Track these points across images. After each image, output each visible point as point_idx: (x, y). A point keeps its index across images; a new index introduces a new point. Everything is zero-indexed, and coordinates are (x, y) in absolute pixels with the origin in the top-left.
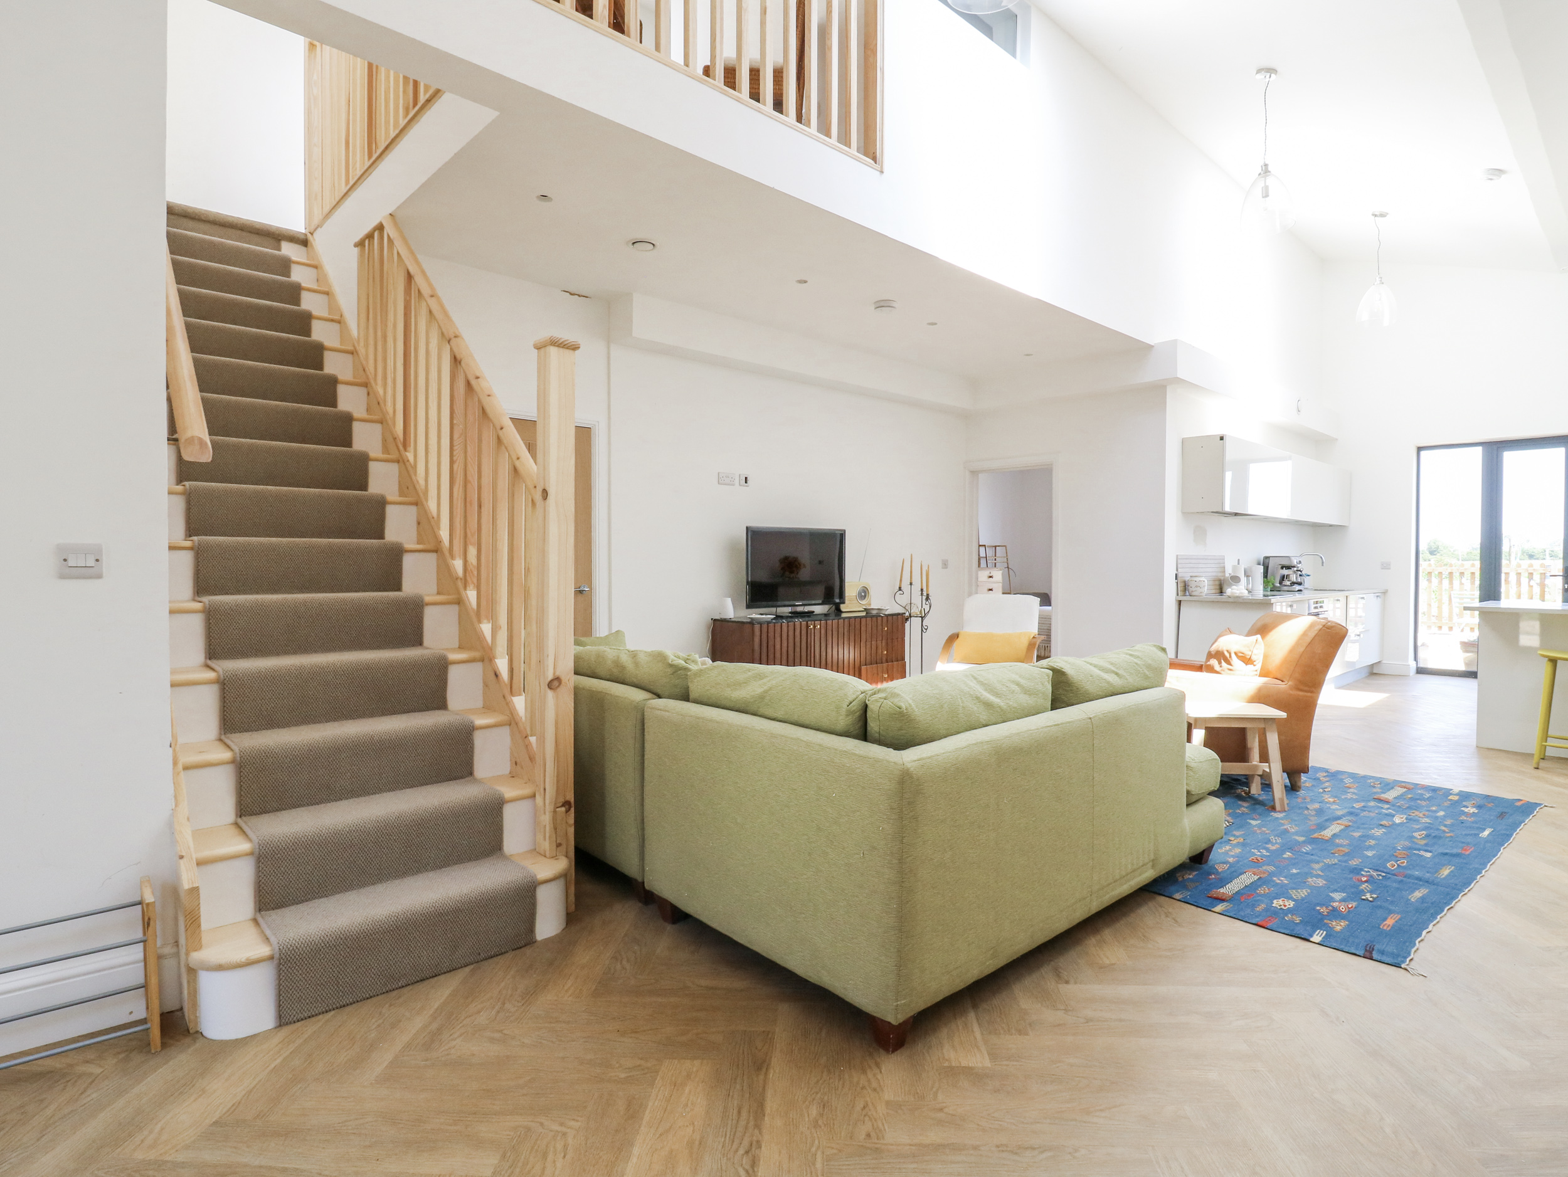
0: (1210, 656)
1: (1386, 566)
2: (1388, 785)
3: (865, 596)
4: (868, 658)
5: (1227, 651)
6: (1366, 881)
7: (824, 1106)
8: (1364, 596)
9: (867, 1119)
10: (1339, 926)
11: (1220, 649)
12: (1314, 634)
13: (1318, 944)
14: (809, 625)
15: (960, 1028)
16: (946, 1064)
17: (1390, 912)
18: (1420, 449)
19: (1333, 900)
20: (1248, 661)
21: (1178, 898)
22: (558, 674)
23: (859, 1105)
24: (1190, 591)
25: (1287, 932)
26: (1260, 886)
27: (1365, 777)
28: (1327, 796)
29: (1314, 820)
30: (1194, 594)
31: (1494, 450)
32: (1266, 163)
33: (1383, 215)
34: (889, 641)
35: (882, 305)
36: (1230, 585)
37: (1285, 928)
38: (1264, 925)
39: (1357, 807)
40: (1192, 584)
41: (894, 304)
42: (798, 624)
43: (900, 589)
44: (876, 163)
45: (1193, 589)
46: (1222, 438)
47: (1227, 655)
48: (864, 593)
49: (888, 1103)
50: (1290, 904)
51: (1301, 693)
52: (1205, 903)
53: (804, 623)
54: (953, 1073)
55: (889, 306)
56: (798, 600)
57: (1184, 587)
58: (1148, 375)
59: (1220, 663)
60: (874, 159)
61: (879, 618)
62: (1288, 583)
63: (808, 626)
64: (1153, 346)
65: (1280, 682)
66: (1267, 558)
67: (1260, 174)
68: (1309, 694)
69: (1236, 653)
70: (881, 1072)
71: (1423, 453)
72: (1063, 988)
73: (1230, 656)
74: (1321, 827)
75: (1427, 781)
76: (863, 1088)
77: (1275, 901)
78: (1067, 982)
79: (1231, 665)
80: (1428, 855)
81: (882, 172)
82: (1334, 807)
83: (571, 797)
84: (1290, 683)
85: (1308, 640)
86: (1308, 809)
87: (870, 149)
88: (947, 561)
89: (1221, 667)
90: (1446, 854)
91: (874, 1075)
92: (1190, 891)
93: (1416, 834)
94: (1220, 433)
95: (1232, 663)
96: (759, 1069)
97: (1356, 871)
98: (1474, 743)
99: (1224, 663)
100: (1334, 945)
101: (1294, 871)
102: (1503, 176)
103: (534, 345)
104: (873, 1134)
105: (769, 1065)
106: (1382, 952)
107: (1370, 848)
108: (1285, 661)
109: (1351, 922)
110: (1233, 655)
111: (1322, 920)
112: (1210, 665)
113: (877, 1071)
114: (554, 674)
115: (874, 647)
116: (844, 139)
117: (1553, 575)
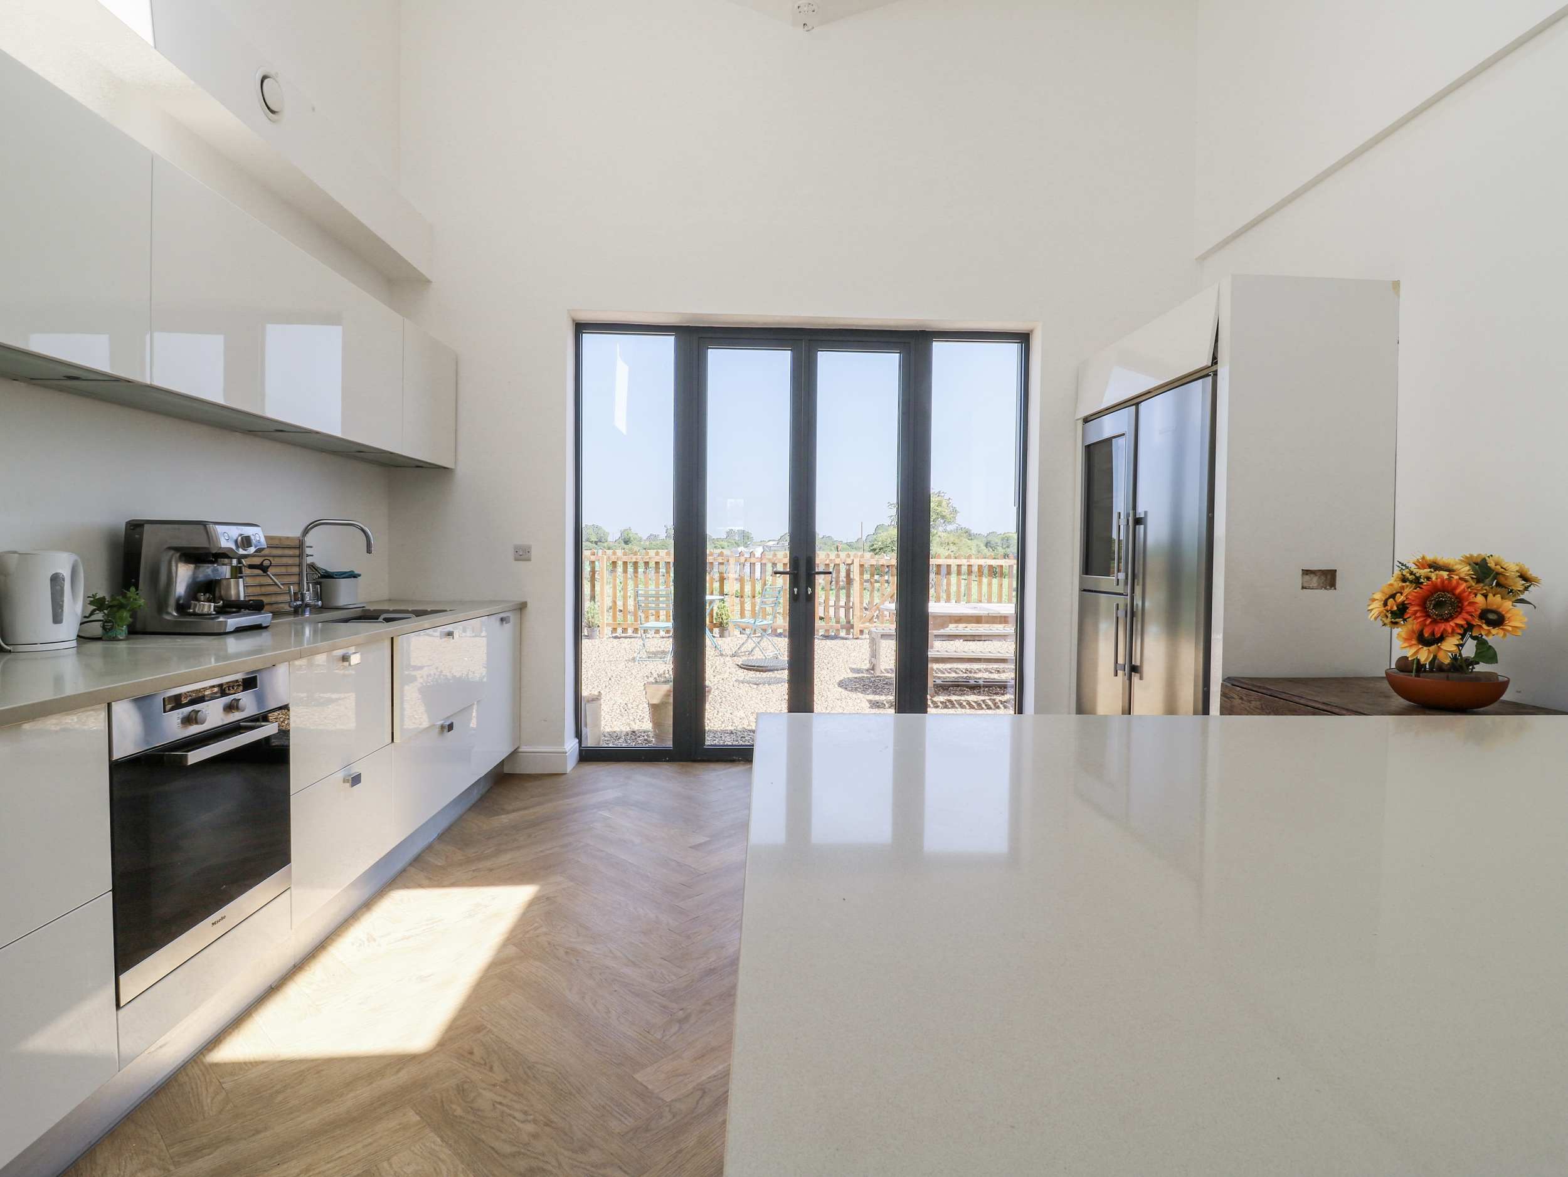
1: (522, 554)
8: (449, 628)
31: (693, 340)
117: (776, 573)
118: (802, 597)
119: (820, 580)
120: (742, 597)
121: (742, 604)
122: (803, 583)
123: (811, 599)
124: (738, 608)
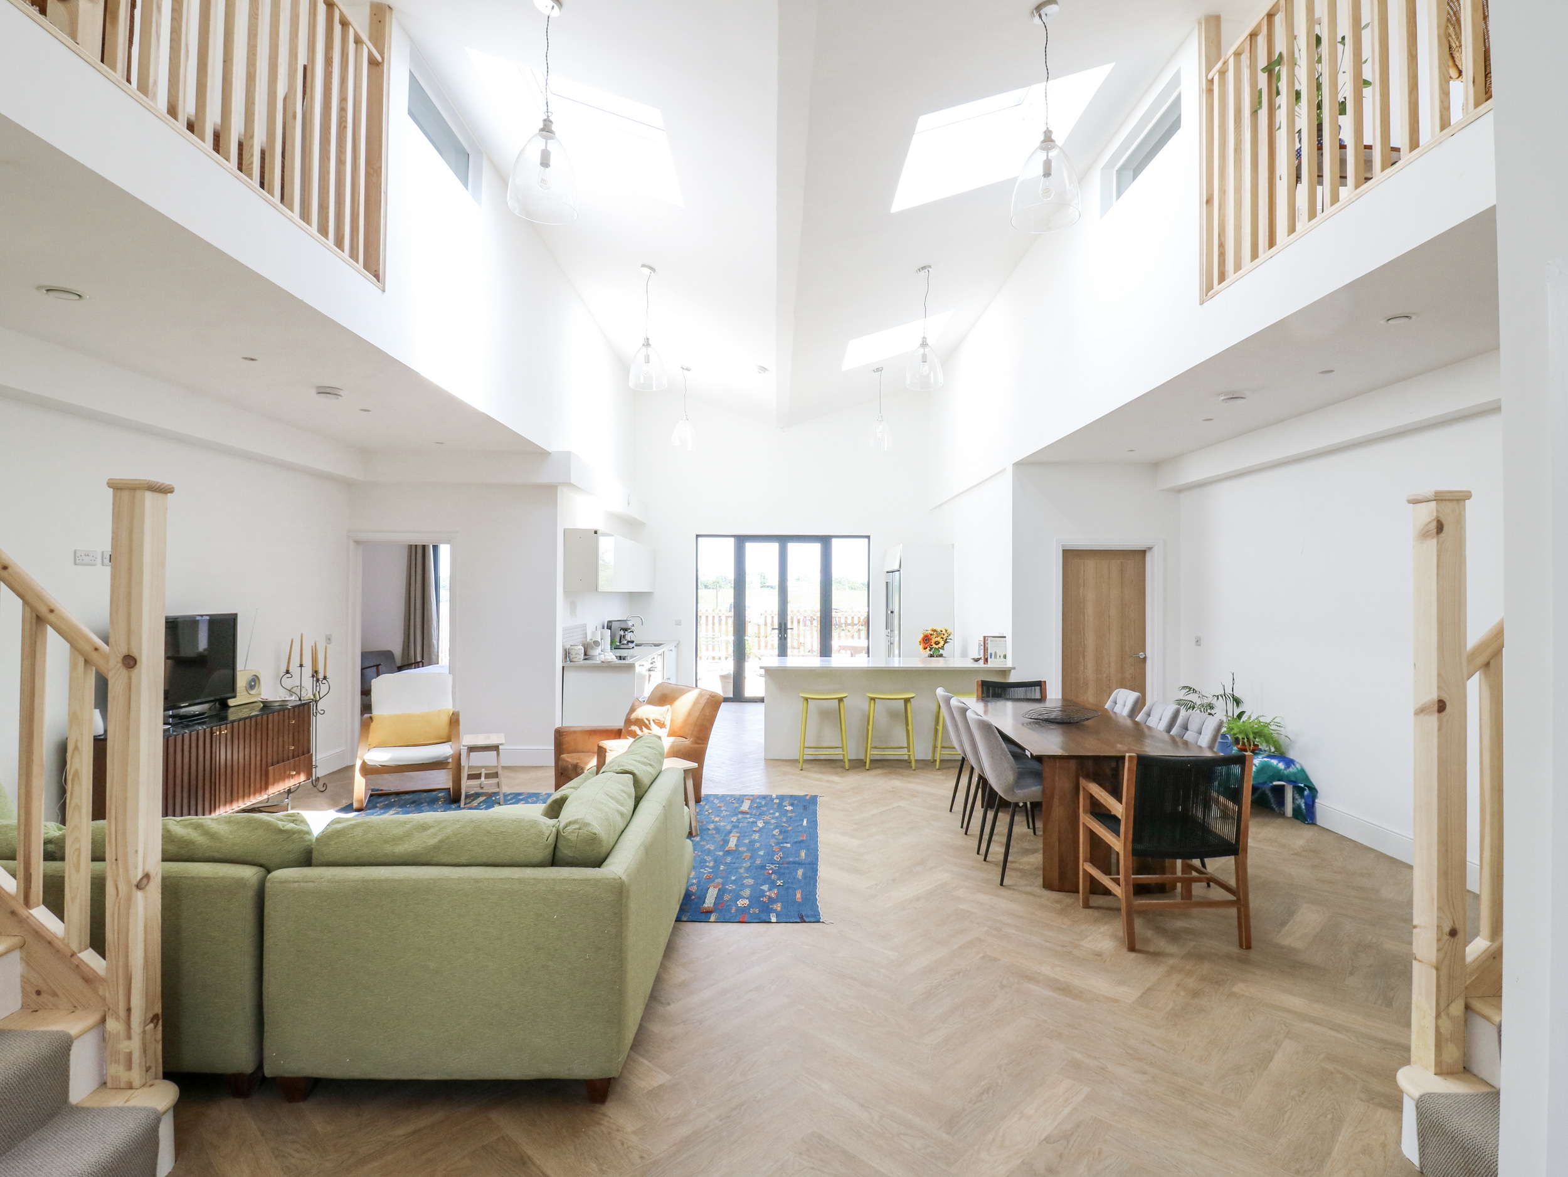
0: (629, 722)
1: (678, 623)
2: (740, 799)
3: (255, 685)
4: (275, 757)
5: (647, 719)
6: (772, 873)
7: (596, 1158)
9: (630, 1149)
10: (778, 907)
11: (640, 717)
12: (704, 702)
13: (776, 923)
14: (214, 731)
15: (632, 1064)
16: (645, 1091)
17: (795, 890)
18: (698, 536)
19: (764, 891)
20: (661, 725)
21: (685, 920)
22: (147, 870)
23: (619, 1146)
24: (571, 658)
25: (757, 921)
26: (723, 895)
27: (723, 796)
28: (713, 817)
29: (718, 837)
30: (574, 660)
31: (741, 540)
32: (648, 337)
33: (688, 369)
34: (296, 734)
35: (324, 391)
36: (592, 648)
37: (757, 919)
38: (744, 921)
39: (735, 821)
40: (573, 652)
41: (341, 393)
42: (201, 733)
43: (288, 672)
44: (379, 282)
45: (573, 656)
46: (596, 532)
47: (647, 722)
48: (254, 682)
49: (634, 1133)
50: (747, 902)
51: (697, 746)
52: (703, 917)
53: (208, 730)
54: (656, 1094)
55: (337, 395)
56: (184, 701)
57: (567, 654)
58: (545, 477)
59: (641, 729)
60: (377, 276)
61: (286, 711)
62: (625, 642)
63: (212, 733)
64: (550, 453)
65: (685, 739)
66: (609, 622)
67: (643, 345)
68: (702, 745)
69: (653, 721)
70: (610, 1118)
71: (699, 539)
72: (668, 1008)
73: (650, 723)
74: (726, 842)
75: (755, 791)
76: (609, 1133)
77: (738, 902)
78: (669, 1004)
79: (650, 730)
80: (789, 845)
81: (384, 291)
82: (722, 824)
83: (158, 1009)
84: (691, 739)
85: (701, 706)
86: (709, 829)
87: (373, 266)
88: (331, 635)
89: (642, 732)
90: (796, 842)
91: (608, 1122)
92: (688, 912)
93: (774, 832)
94: (595, 528)
95: (651, 728)
96: (524, 1163)
97: (763, 867)
98: (763, 756)
99: (644, 729)
100: (785, 920)
101: (733, 878)
102: (766, 372)
103: (108, 483)
104: (644, 1155)
105: (529, 1158)
106: (808, 916)
107: (759, 849)
108: (686, 721)
109: (782, 902)
110: (652, 722)
111: (768, 907)
112: (631, 731)
113: (607, 1119)
114: (144, 870)
115: (281, 744)
116: (354, 255)
117: (773, 629)
118: (783, 637)
119: (789, 631)
120: (759, 637)
121: (759, 642)
122: (783, 632)
123: (786, 639)
124: (756, 645)
